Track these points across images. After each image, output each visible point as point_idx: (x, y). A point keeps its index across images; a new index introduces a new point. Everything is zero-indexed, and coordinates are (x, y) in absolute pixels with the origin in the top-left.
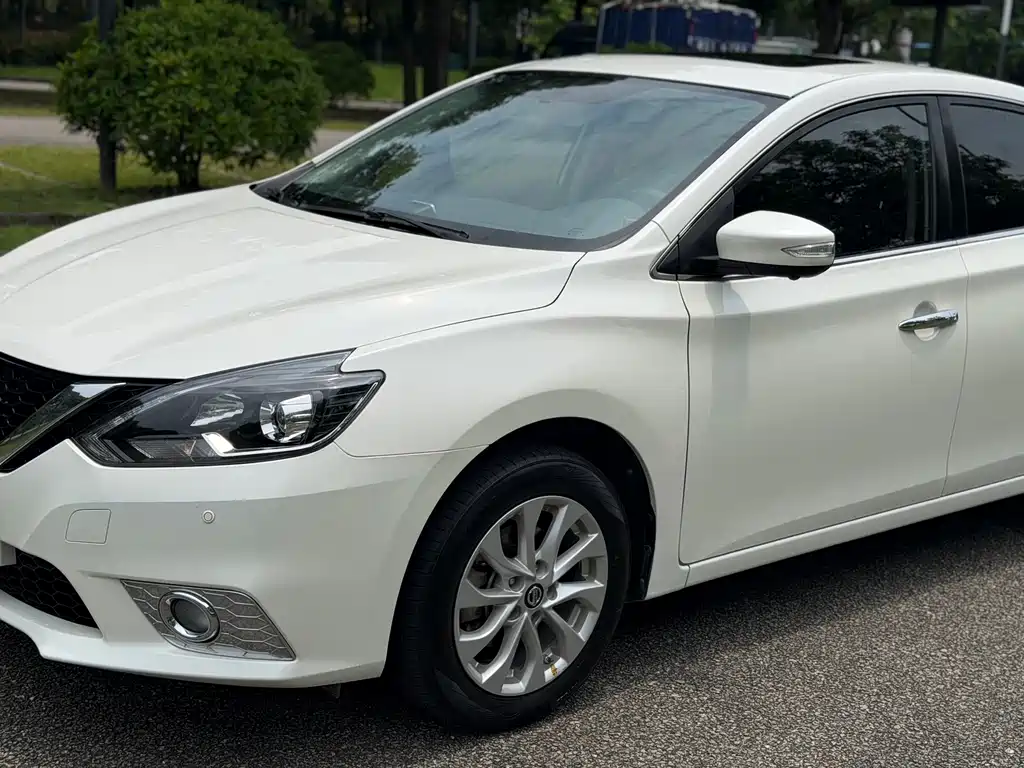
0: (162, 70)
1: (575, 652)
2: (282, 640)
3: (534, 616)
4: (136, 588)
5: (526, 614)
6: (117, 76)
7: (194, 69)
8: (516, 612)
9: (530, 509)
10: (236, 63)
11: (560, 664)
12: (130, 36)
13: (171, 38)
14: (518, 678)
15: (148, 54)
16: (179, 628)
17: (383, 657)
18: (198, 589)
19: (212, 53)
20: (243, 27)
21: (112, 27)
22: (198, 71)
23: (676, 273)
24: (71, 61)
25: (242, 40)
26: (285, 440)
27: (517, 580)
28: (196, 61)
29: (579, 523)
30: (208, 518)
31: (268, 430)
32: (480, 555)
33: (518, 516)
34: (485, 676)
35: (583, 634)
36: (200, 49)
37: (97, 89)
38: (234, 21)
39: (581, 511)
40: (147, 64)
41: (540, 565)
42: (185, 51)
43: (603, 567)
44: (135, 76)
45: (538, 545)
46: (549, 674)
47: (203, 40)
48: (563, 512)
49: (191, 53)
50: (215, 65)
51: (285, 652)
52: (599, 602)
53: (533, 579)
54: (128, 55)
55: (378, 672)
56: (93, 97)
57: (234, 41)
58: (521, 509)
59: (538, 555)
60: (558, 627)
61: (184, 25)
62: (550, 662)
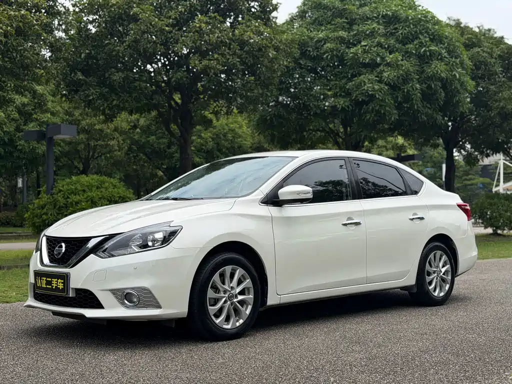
0: (74, 203)
1: (245, 317)
2: (158, 303)
3: (232, 304)
4: (114, 292)
5: (229, 302)
6: (55, 207)
7: (87, 202)
8: (225, 302)
9: (228, 269)
10: (104, 198)
11: (241, 321)
12: (60, 191)
13: (77, 191)
14: (228, 324)
15: (68, 197)
16: (126, 302)
17: (187, 310)
18: (133, 289)
19: (94, 195)
20: (107, 184)
21: (52, 189)
22: (89, 202)
23: (267, 204)
24: (34, 204)
25: (106, 189)
26: (156, 245)
27: (225, 292)
28: (89, 198)
29: (242, 275)
30: (135, 267)
31: (150, 244)
32: (213, 282)
33: (224, 271)
34: (218, 321)
35: (248, 312)
36: (89, 194)
37: (46, 214)
38: (103, 182)
39: (243, 272)
40: (68, 202)
41: (232, 288)
42: (83, 195)
43: (252, 291)
44: (63, 207)
45: (231, 282)
46: (238, 324)
47: (91, 190)
48: (238, 271)
49: (85, 196)
50: (96, 199)
51: (159, 307)
52: (252, 302)
53: (230, 291)
54: (60, 198)
55: (186, 316)
56: (44, 217)
57: (103, 190)
58: (225, 269)
59: (231, 285)
60: (240, 309)
61: (82, 185)
62: (238, 321)
